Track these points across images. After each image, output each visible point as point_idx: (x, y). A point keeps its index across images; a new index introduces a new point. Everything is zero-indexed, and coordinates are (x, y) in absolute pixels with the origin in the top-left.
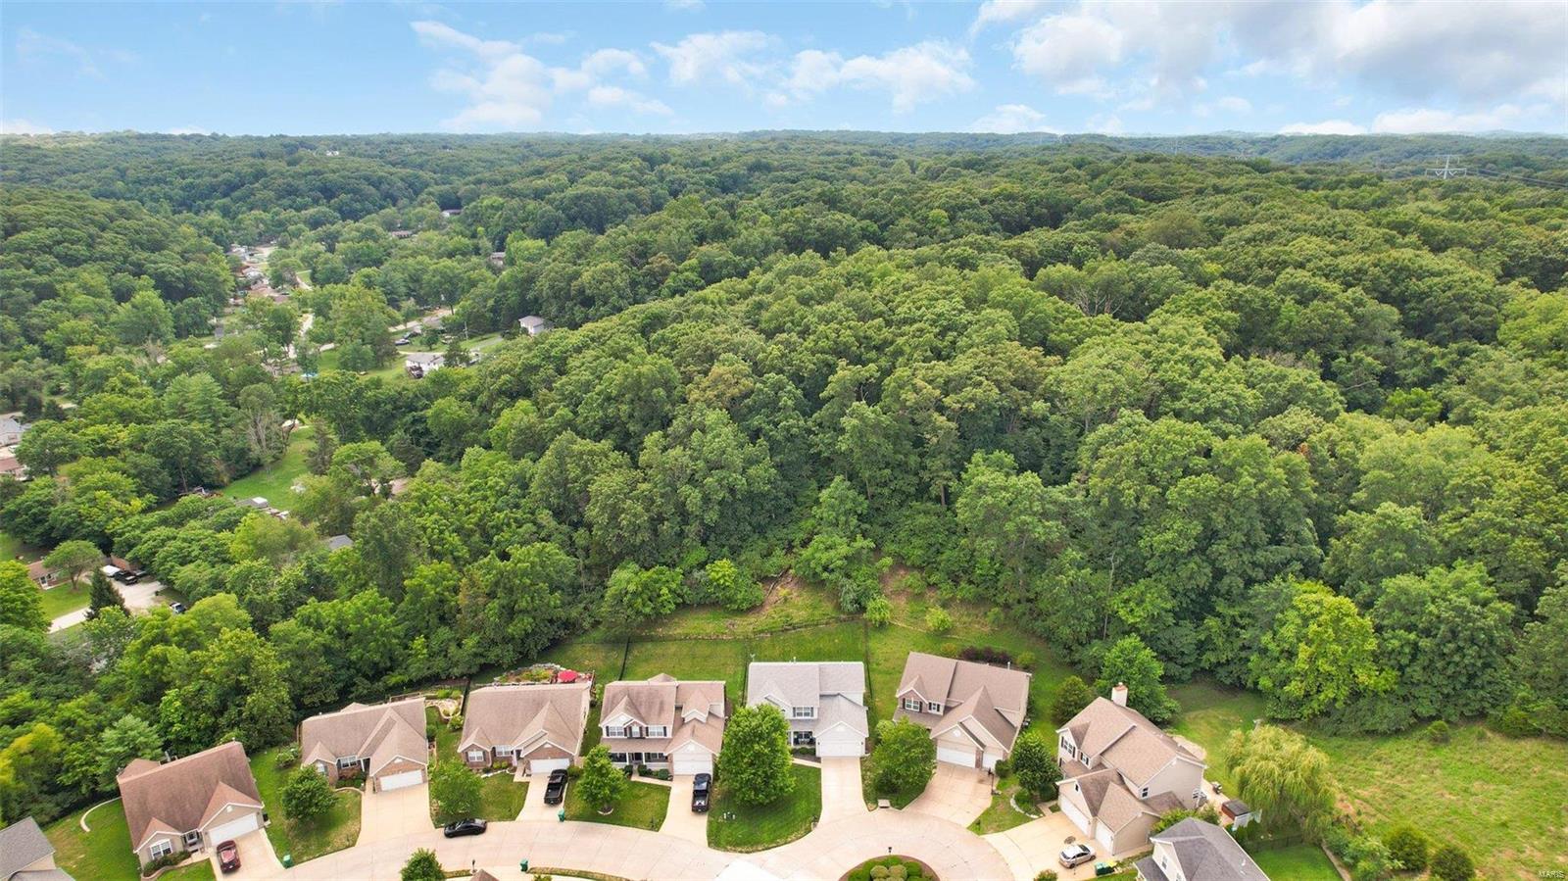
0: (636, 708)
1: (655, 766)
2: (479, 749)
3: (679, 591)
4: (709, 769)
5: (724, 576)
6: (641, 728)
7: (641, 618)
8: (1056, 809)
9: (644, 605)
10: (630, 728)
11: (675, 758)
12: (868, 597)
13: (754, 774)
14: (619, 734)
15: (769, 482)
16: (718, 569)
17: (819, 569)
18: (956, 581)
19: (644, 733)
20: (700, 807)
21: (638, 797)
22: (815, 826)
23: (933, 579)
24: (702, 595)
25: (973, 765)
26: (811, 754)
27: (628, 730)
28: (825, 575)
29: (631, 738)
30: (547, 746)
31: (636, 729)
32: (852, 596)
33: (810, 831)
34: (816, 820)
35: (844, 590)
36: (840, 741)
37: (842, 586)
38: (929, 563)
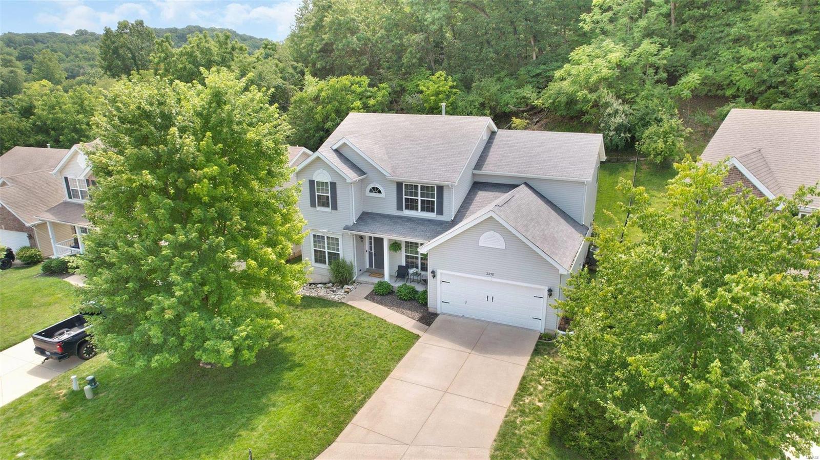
12: (646, 124)
17: (574, 89)
26: (417, 302)
35: (609, 110)
36: (489, 278)
37: (607, 105)
38: (769, 88)
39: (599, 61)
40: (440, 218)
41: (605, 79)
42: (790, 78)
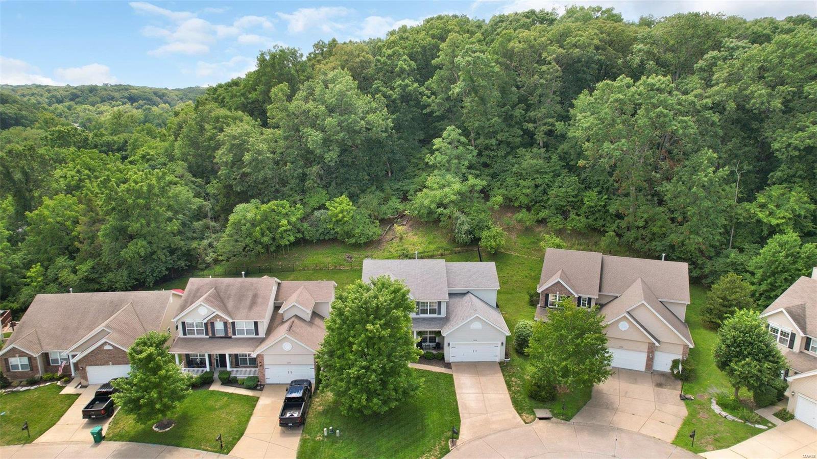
0: (222, 301)
1: (242, 373)
2: (22, 354)
3: (299, 226)
4: (309, 374)
5: (342, 212)
6: (225, 324)
7: (259, 248)
8: (786, 416)
9: (263, 235)
10: (213, 324)
11: (267, 361)
12: (481, 229)
13: (367, 368)
14: (199, 332)
15: (386, 131)
16: (336, 205)
17: (433, 206)
18: (565, 214)
19: (230, 331)
20: (291, 419)
21: (211, 409)
22: (454, 444)
23: (542, 215)
24: (321, 231)
25: (642, 368)
26: (439, 359)
27: (209, 326)
28: (440, 210)
29: (213, 337)
30: (107, 347)
31: (219, 326)
32: (466, 227)
33: (448, 451)
34: (455, 434)
35: (459, 222)
36: (474, 342)
37: (457, 218)
38: (536, 202)
39: (447, 189)
40: (439, 316)
41: (452, 201)
42: (545, 198)
